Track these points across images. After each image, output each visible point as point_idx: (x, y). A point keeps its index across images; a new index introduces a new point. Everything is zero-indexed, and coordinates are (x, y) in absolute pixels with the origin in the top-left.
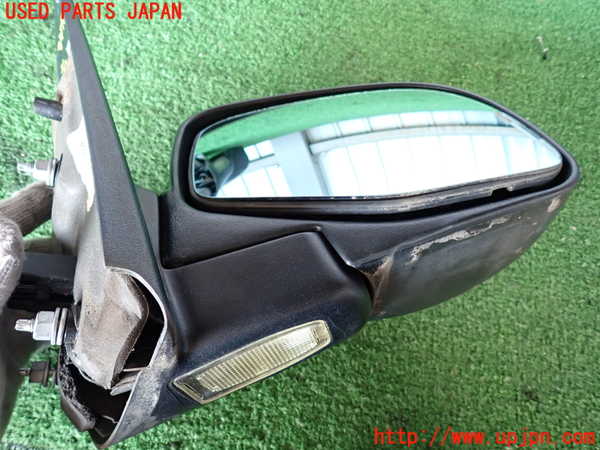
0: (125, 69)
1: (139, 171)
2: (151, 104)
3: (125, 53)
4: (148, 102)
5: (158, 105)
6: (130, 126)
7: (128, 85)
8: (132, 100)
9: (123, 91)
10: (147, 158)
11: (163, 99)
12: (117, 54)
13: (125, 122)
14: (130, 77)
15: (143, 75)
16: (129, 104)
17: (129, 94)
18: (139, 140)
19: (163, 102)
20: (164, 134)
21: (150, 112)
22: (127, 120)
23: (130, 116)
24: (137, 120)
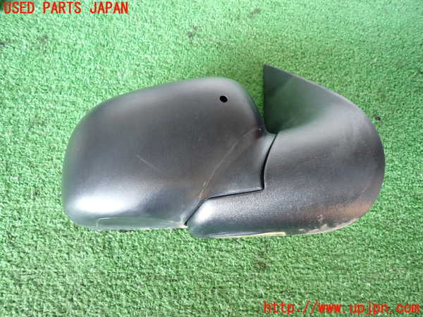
0: (34, 199)
1: (45, 284)
2: (53, 226)
3: (34, 186)
4: (51, 225)
5: (59, 226)
6: (38, 246)
7: (36, 213)
8: (39, 224)
9: (33, 217)
10: (52, 272)
11: (62, 220)
12: (28, 188)
13: (33, 243)
14: (38, 206)
15: (47, 202)
16: (37, 228)
17: (37, 220)
18: (44, 257)
19: (63, 223)
20: (63, 249)
21: (53, 233)
22: (36, 242)
23: (38, 238)
24: (43, 240)
